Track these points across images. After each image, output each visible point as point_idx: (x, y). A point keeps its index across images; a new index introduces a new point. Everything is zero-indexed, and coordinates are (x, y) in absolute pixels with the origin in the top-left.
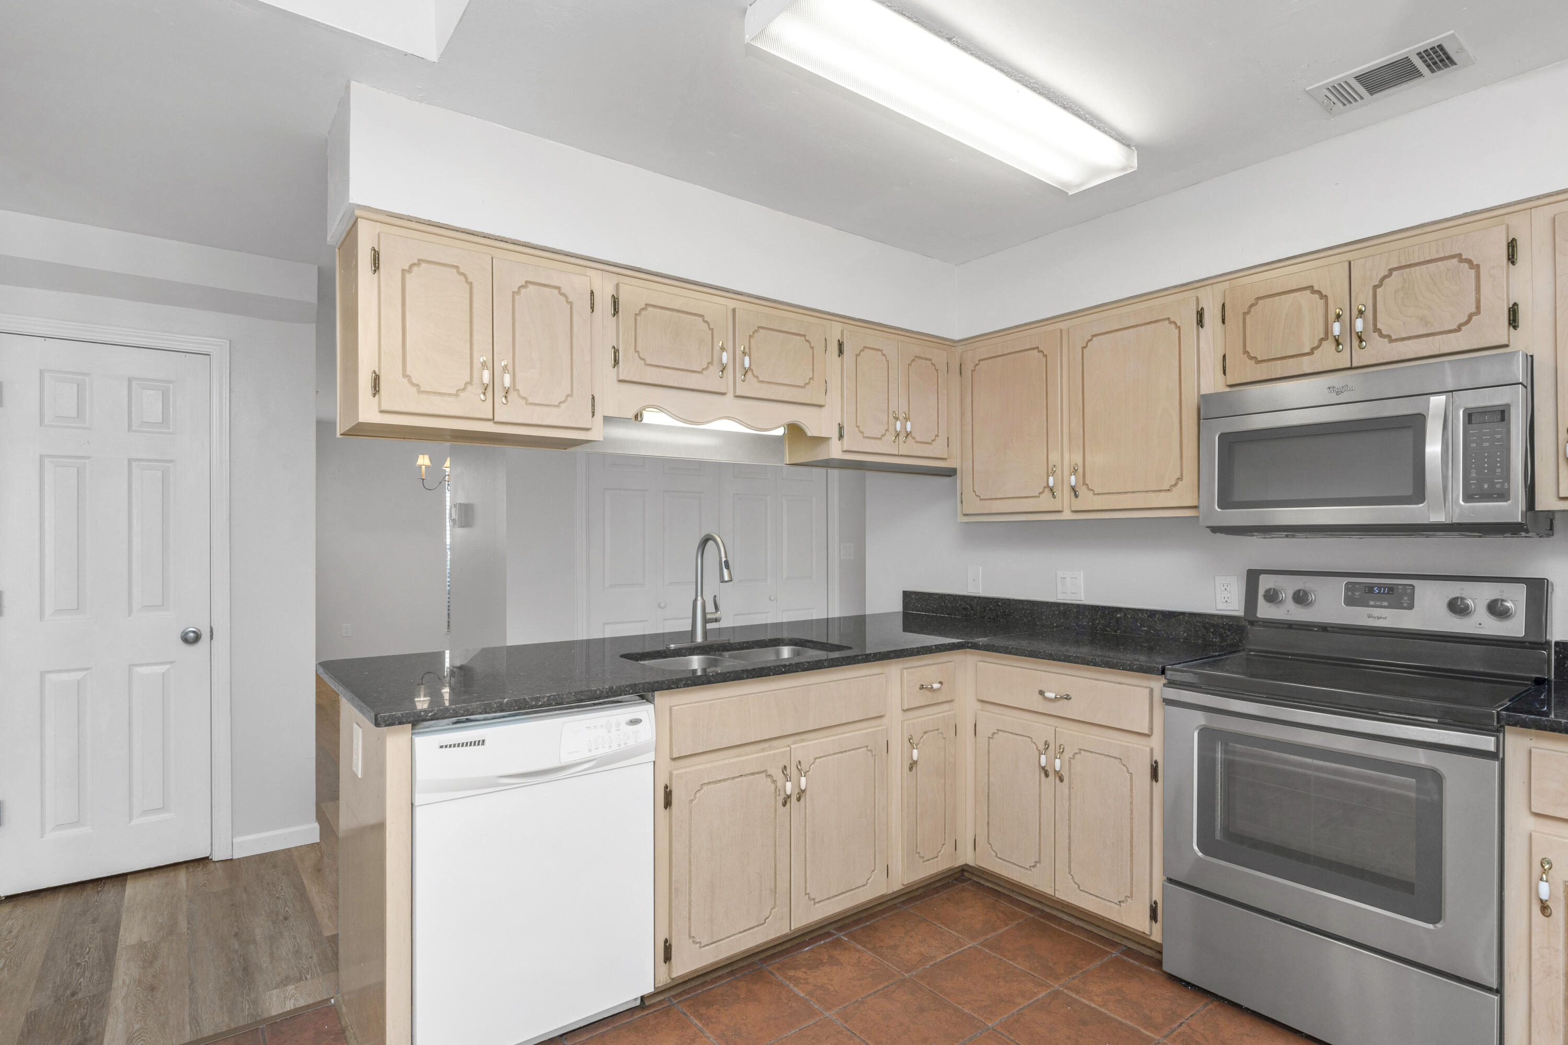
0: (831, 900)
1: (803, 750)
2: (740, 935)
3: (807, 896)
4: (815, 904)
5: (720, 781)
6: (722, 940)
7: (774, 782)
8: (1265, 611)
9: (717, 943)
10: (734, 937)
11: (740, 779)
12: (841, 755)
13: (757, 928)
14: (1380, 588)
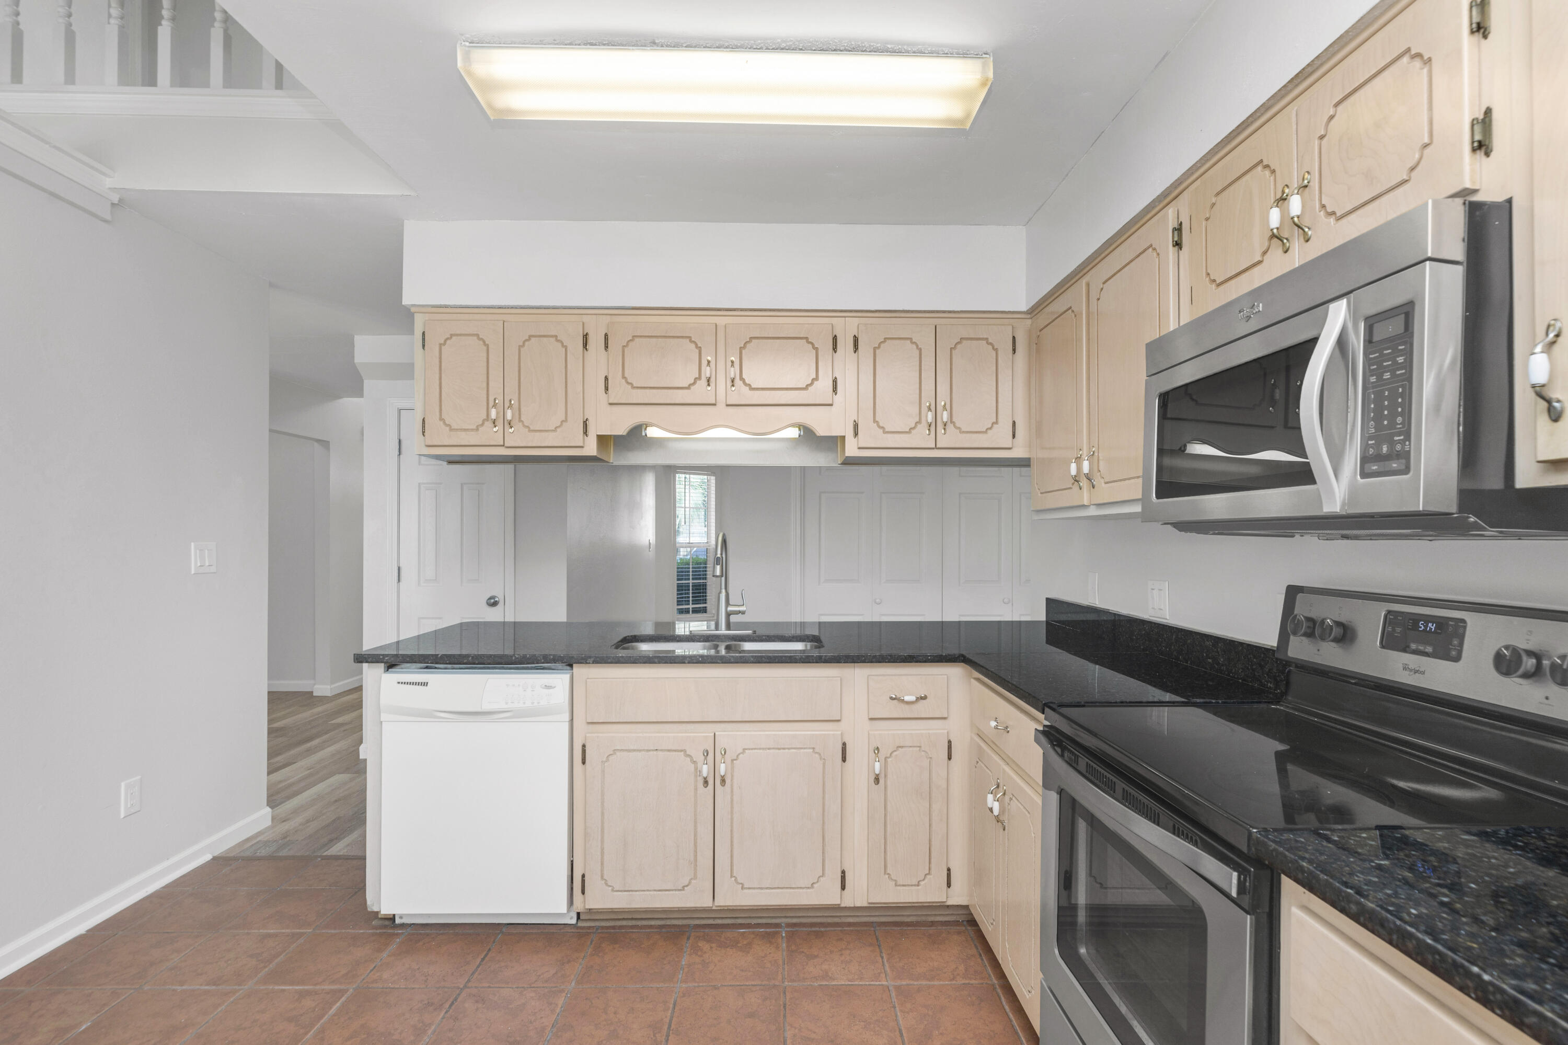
0: (763, 891)
1: (730, 738)
2: (655, 893)
3: (733, 879)
4: (743, 888)
5: (634, 750)
6: (636, 891)
7: (694, 762)
8: (1298, 647)
9: (631, 893)
10: (648, 893)
11: (655, 753)
12: (777, 751)
13: (674, 892)
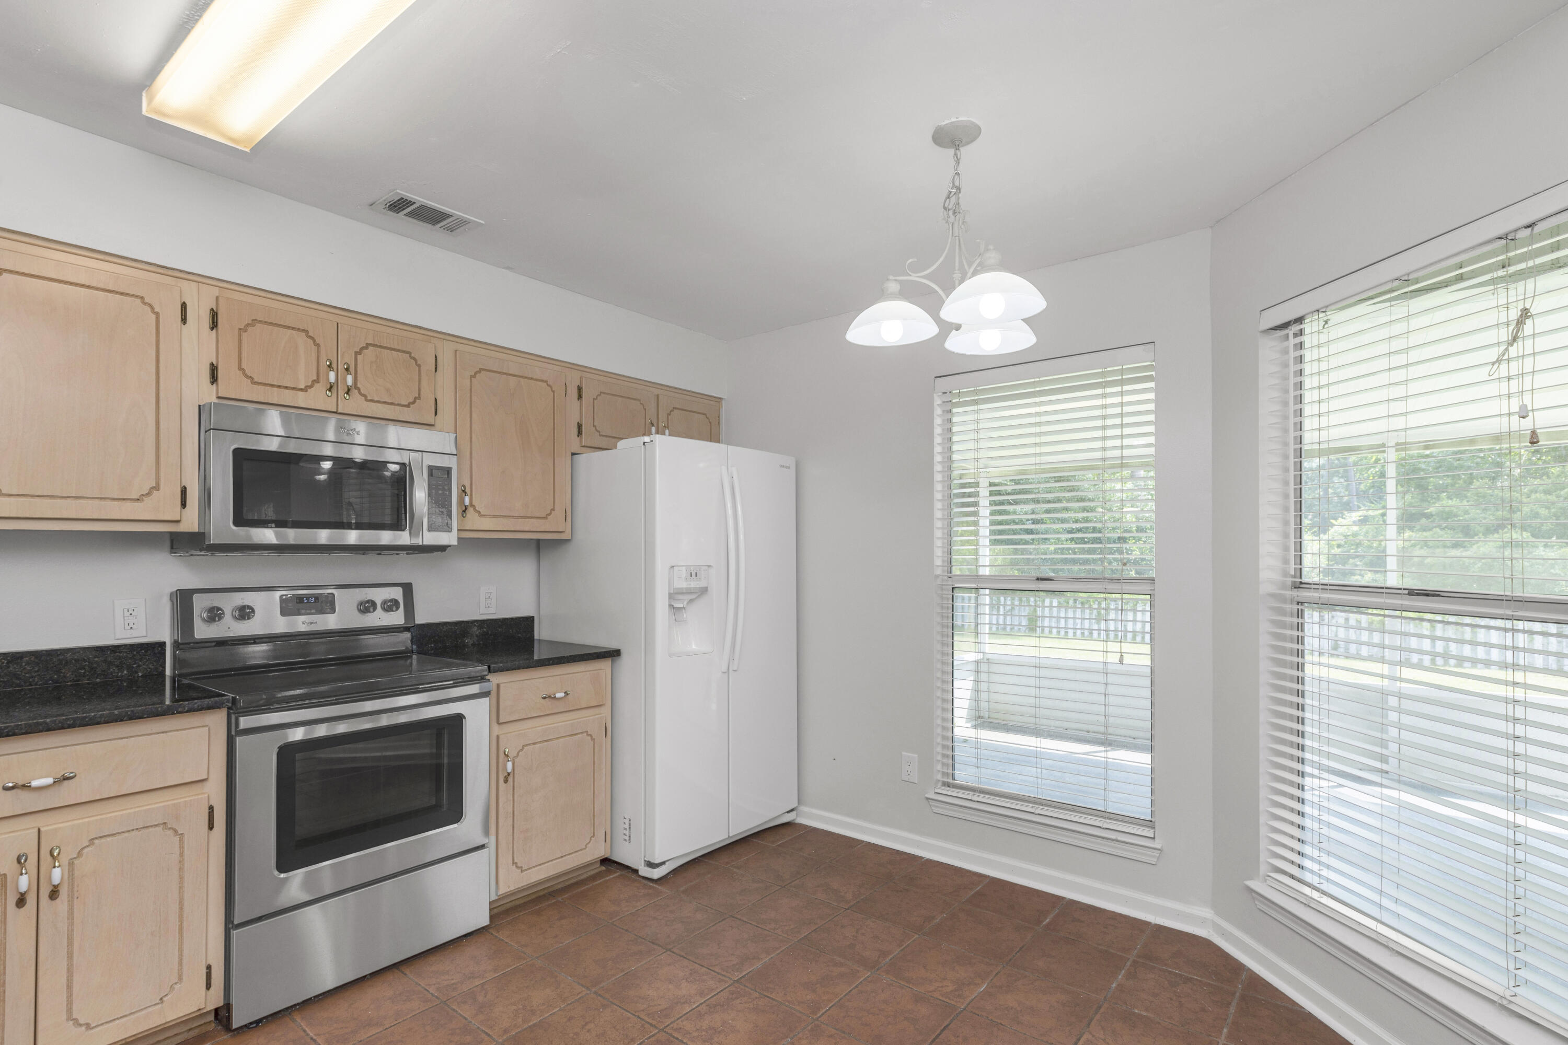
8: (202, 631)
14: (308, 598)
